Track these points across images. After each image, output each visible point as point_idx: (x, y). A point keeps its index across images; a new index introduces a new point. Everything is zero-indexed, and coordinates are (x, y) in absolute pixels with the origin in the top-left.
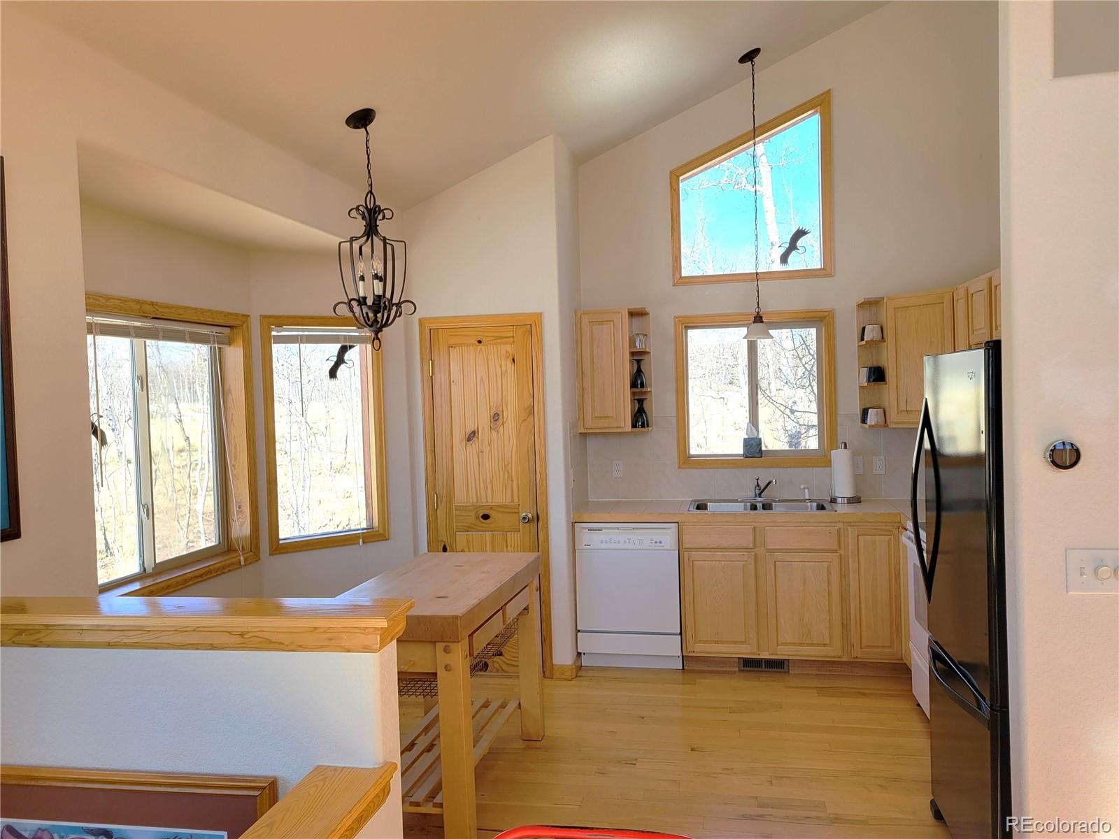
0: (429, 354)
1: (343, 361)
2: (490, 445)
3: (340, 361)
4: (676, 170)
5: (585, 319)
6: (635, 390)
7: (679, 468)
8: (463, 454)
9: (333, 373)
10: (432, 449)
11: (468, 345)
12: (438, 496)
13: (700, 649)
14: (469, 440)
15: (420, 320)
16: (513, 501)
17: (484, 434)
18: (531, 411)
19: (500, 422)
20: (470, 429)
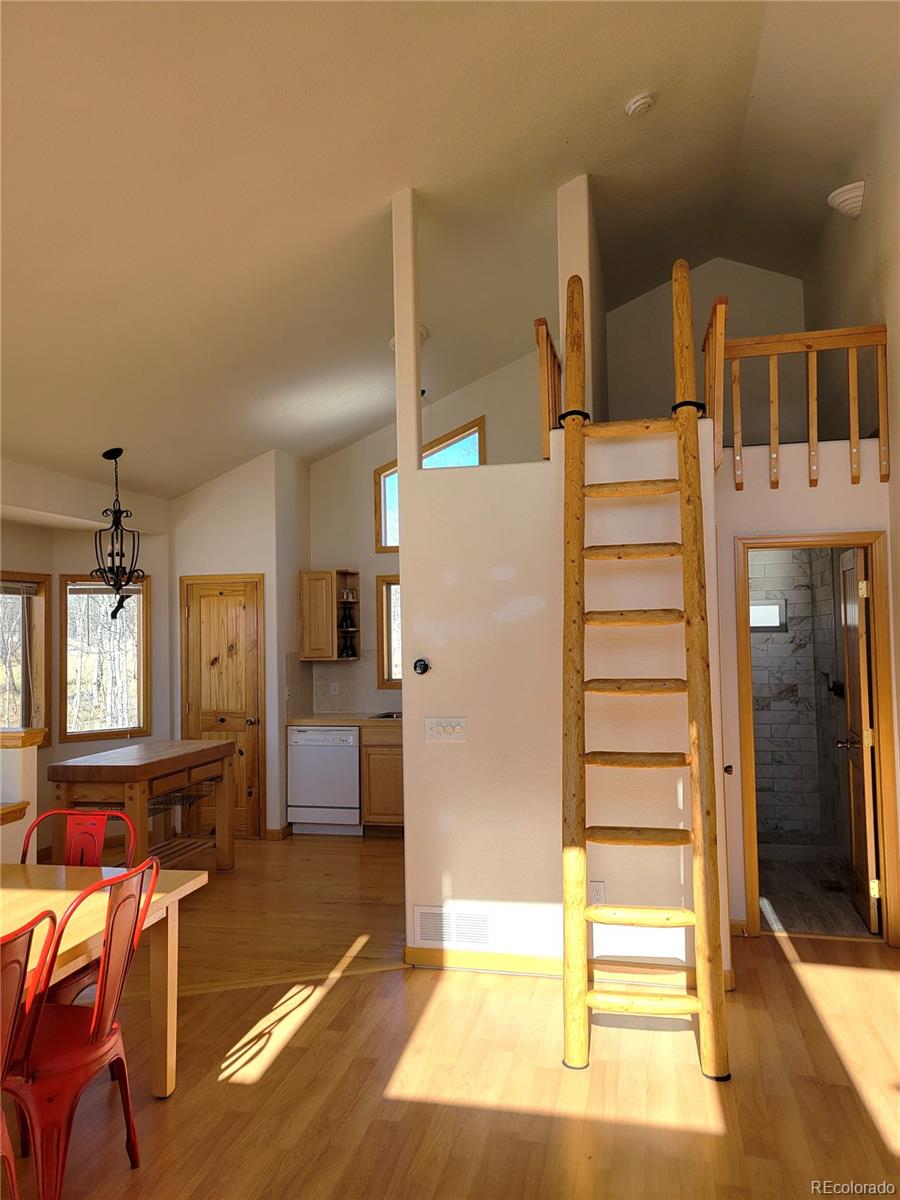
0: (186, 603)
1: (122, 607)
2: (227, 668)
3: (120, 605)
4: (379, 469)
5: (305, 577)
6: (341, 630)
7: (379, 688)
8: (208, 675)
9: (114, 615)
10: (186, 671)
11: (214, 596)
12: (190, 705)
13: (374, 819)
14: (213, 664)
15: (180, 578)
16: (241, 709)
17: (224, 659)
18: (257, 645)
19: (233, 652)
20: (214, 655)
